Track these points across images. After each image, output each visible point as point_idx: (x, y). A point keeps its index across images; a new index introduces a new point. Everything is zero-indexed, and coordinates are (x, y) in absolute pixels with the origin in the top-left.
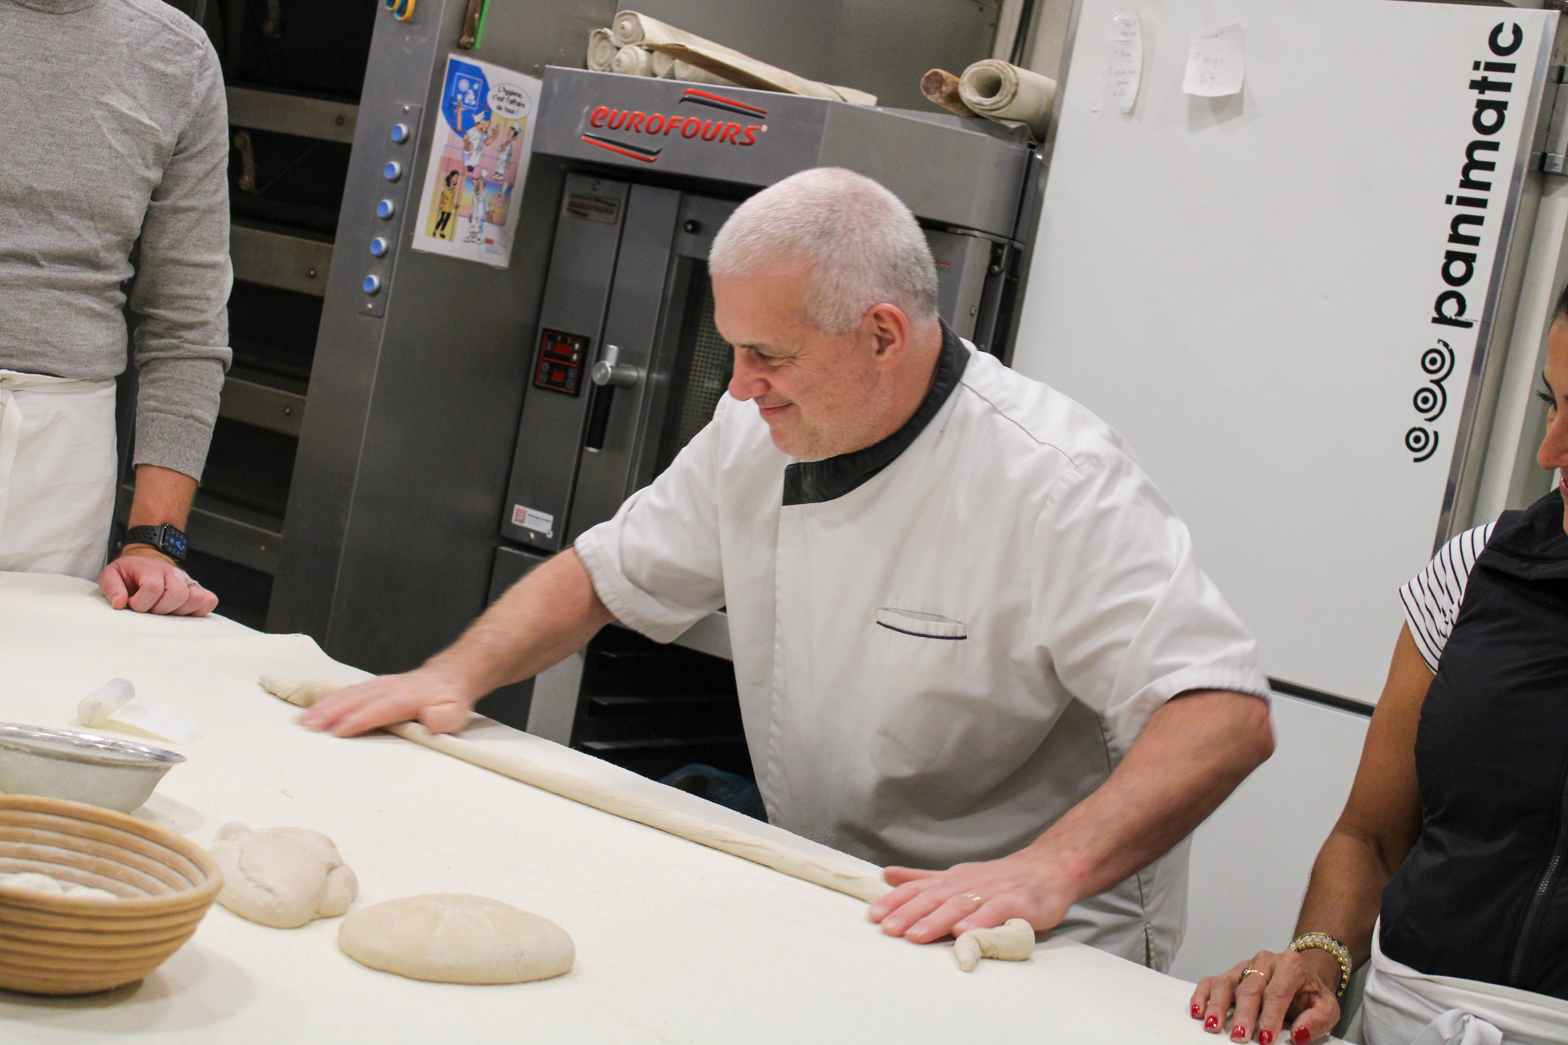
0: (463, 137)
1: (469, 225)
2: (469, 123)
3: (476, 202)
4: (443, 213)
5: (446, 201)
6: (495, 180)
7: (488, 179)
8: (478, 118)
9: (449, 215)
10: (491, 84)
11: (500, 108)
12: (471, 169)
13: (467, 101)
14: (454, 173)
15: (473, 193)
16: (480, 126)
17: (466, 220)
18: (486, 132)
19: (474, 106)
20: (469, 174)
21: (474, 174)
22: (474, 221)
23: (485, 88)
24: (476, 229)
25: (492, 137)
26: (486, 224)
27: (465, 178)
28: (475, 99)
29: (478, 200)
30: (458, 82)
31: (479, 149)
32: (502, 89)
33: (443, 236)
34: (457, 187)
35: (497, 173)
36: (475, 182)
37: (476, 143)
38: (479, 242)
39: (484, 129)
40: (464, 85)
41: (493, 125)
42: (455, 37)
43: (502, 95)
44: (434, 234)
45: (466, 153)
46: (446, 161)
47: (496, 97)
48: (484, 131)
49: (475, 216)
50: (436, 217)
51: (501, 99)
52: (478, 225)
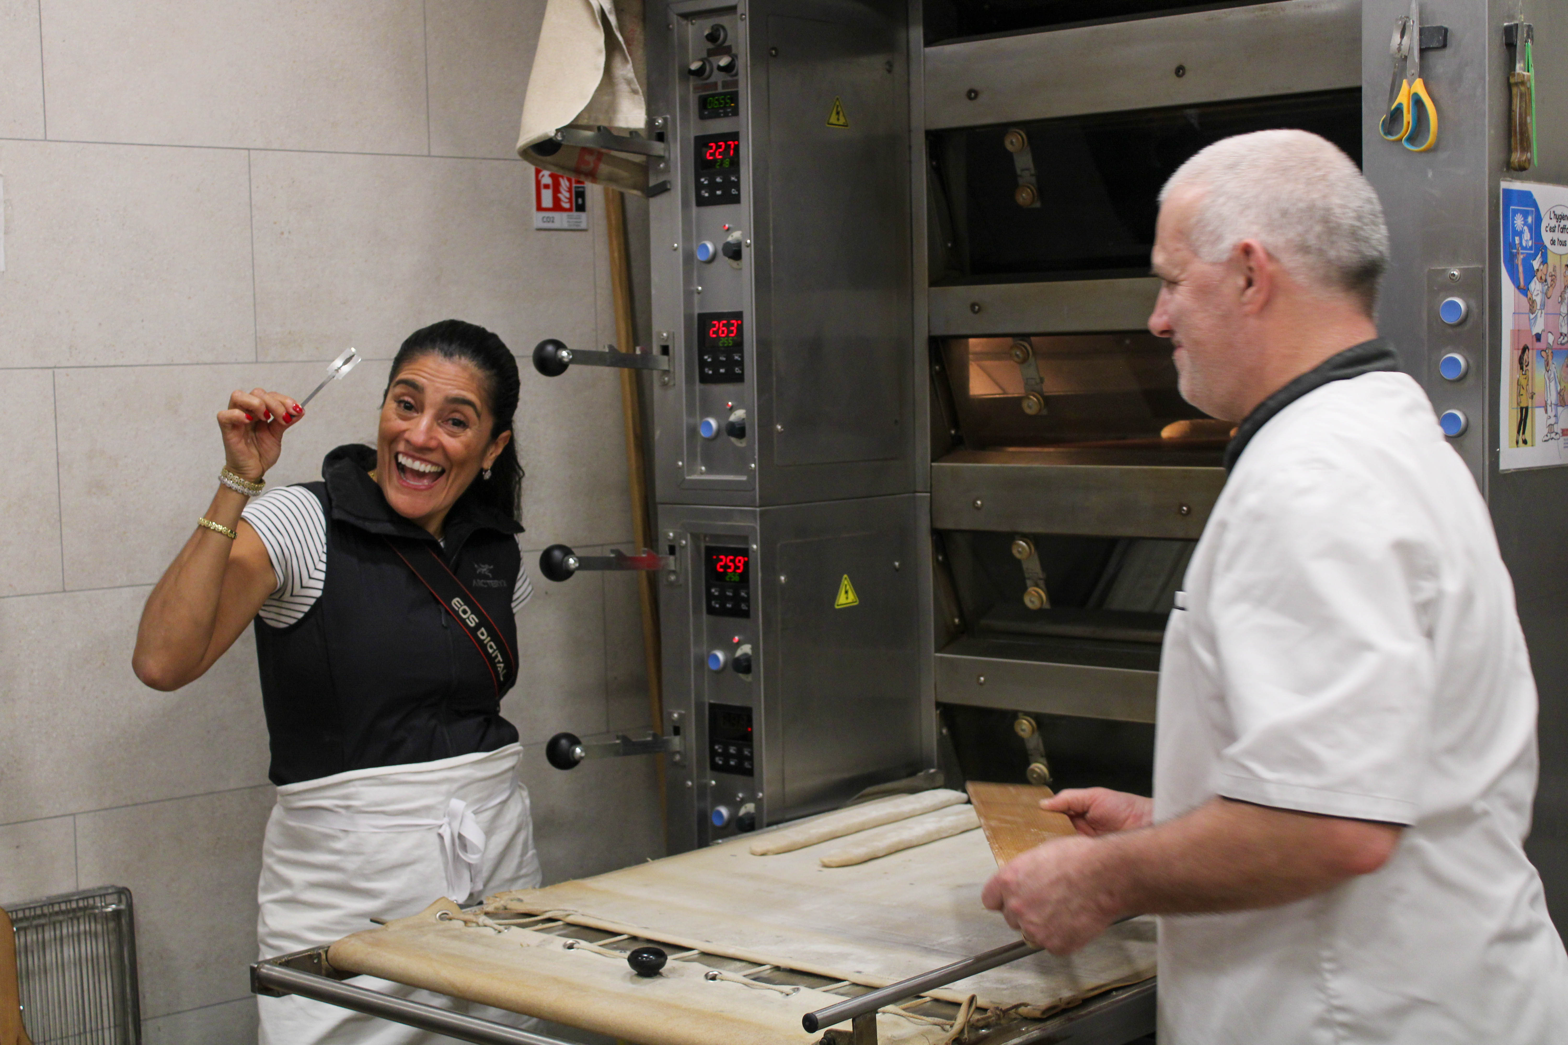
0: (1527, 296)
1: (1546, 415)
2: (1531, 274)
3: (1548, 382)
4: (1522, 409)
5: (1522, 392)
6: (1561, 344)
7: (1556, 346)
8: (1536, 264)
9: (1527, 409)
10: (1543, 212)
11: (1553, 242)
12: (1538, 337)
13: (1524, 244)
14: (1525, 349)
15: (1544, 371)
16: (1539, 274)
17: (1543, 410)
18: (1546, 281)
19: (1531, 248)
20: (1538, 345)
21: (1542, 345)
22: (1549, 409)
23: (1538, 219)
24: (1552, 421)
25: (1551, 285)
26: (1560, 409)
27: (1535, 351)
28: (1531, 239)
29: (1549, 378)
30: (1513, 220)
31: (1543, 305)
32: (1552, 216)
33: (1525, 442)
34: (1529, 367)
35: (1561, 334)
36: (1543, 354)
37: (1538, 299)
38: (1558, 436)
39: (1543, 278)
40: (1519, 221)
41: (1550, 269)
42: (1502, 157)
43: (1553, 223)
44: (1517, 443)
45: (1532, 316)
46: (1517, 333)
47: (1548, 229)
48: (1543, 281)
49: (1549, 402)
50: (1516, 417)
51: (1552, 230)
52: (1553, 413)
